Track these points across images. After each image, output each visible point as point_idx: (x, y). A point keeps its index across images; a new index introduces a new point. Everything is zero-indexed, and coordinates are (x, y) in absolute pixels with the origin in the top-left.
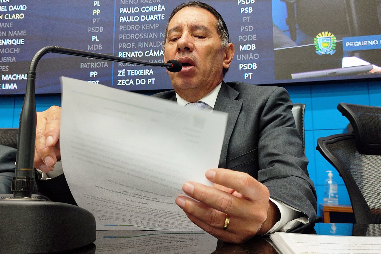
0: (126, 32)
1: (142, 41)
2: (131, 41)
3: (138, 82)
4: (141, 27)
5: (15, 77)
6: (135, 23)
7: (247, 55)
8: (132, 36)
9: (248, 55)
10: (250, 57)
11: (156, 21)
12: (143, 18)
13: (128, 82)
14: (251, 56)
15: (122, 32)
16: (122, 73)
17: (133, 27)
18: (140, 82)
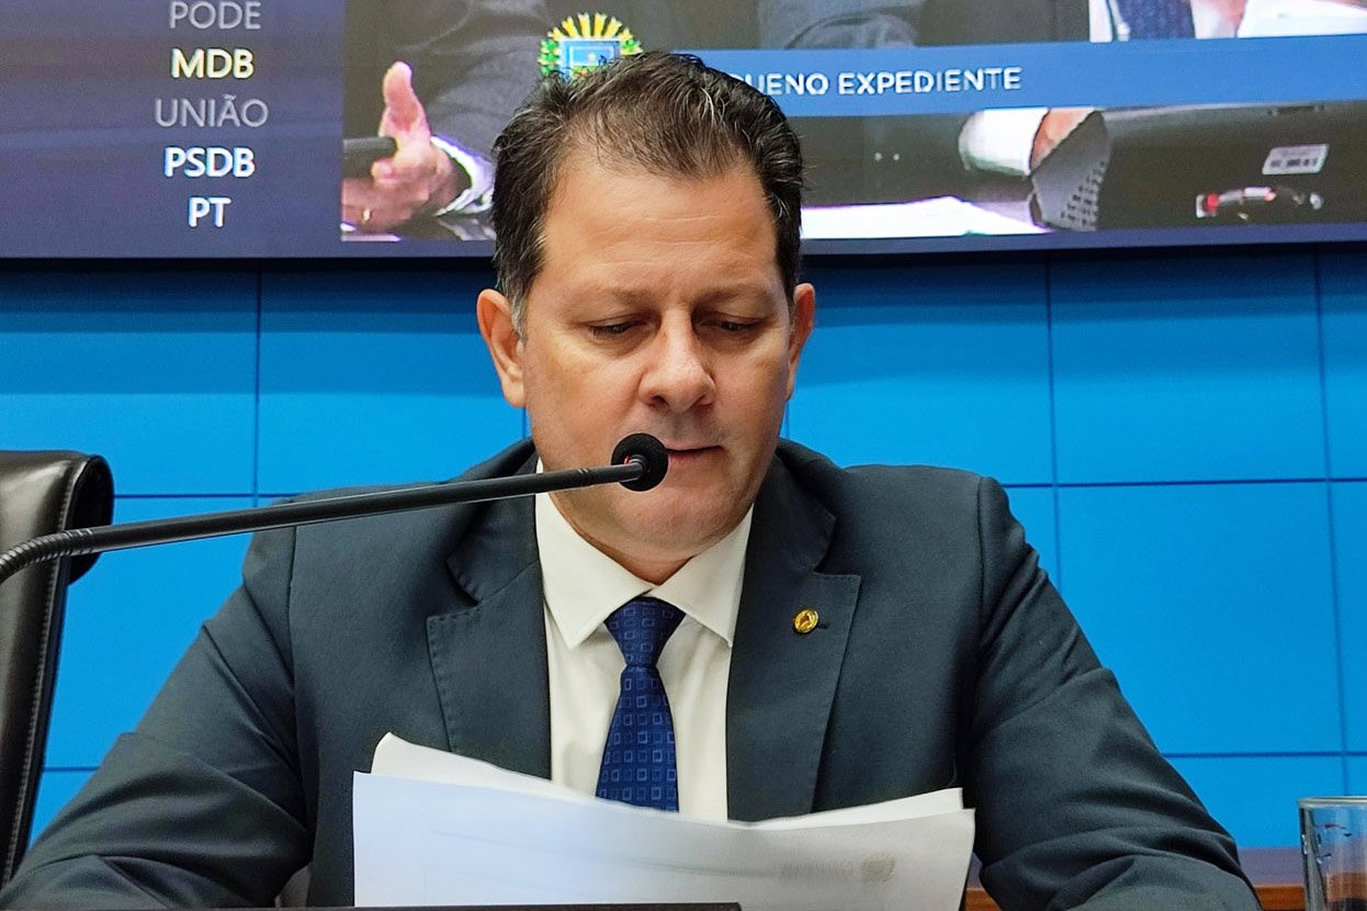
7: (207, 105)
9: (213, 103)
10: (224, 116)
14: (229, 112)
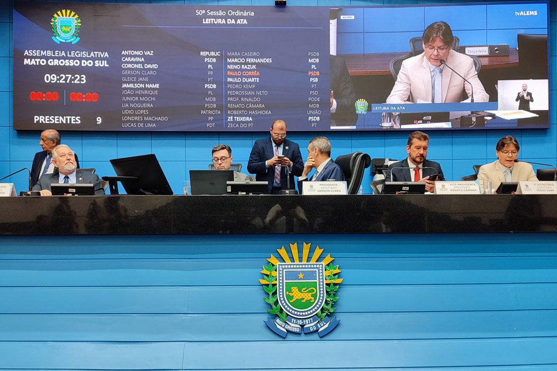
0: (232, 90)
1: (244, 96)
2: (236, 96)
3: (242, 125)
4: (243, 87)
5: (154, 119)
6: (238, 83)
8: (237, 93)
9: (314, 111)
11: (253, 83)
12: (244, 80)
13: (235, 125)
14: (316, 112)
15: (230, 89)
16: (230, 119)
17: (237, 86)
18: (243, 125)
